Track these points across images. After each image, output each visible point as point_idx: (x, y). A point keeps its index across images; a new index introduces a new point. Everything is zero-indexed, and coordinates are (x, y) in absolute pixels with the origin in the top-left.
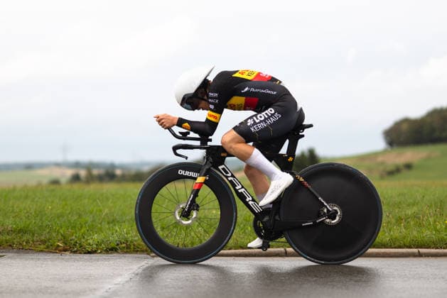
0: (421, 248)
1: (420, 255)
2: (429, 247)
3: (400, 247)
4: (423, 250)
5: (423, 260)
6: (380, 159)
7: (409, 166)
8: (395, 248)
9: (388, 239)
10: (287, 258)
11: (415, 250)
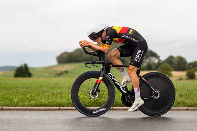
0: (61, 106)
1: (60, 110)
2: (64, 106)
3: (52, 106)
4: (61, 108)
5: (61, 112)
6: (55, 69)
7: (66, 72)
8: (50, 106)
9: (47, 103)
10: (2, 111)
11: (58, 108)
